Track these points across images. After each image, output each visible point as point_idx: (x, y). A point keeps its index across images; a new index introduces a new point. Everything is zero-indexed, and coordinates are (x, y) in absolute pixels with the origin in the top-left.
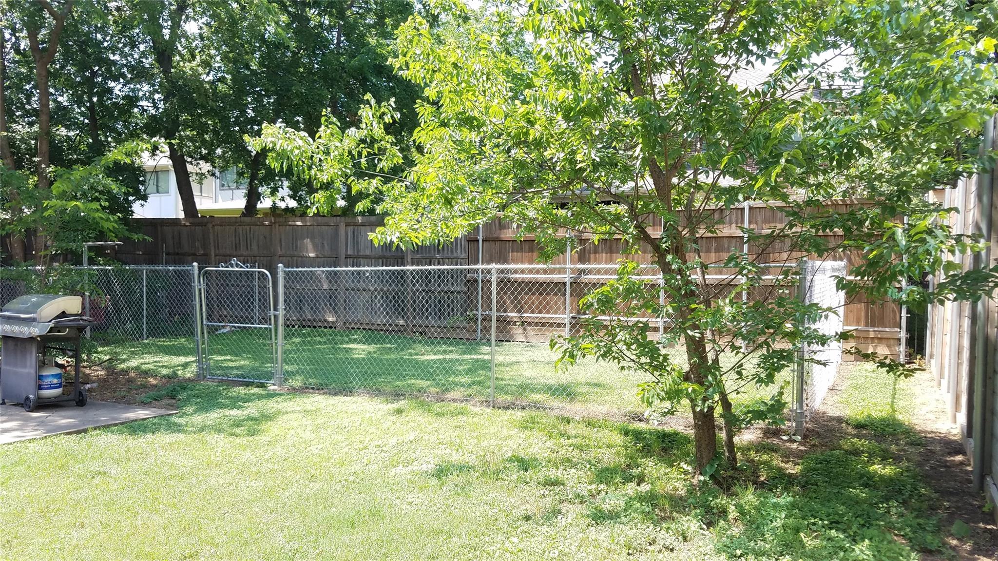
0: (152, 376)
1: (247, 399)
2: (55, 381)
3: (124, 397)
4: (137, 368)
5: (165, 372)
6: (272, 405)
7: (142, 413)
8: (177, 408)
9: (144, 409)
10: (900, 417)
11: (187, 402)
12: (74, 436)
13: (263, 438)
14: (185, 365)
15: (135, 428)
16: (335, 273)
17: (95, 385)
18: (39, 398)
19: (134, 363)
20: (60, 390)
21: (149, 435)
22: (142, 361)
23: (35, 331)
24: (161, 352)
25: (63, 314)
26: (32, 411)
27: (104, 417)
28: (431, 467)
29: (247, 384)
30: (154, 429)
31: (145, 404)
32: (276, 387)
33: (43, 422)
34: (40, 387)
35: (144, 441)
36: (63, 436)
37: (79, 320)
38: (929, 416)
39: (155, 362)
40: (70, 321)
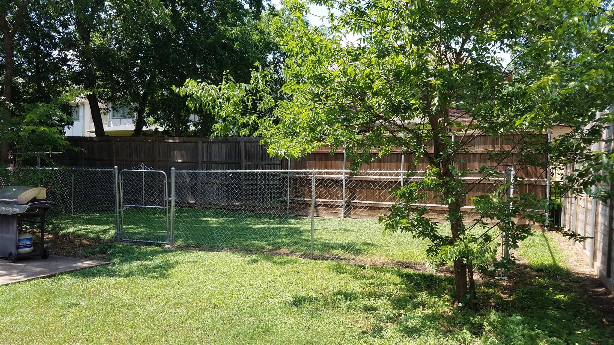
0: (85, 239)
1: (154, 254)
2: (28, 243)
3: (71, 252)
4: (73, 233)
5: (92, 235)
6: (170, 258)
7: (86, 263)
8: (109, 260)
9: (86, 261)
10: (560, 264)
11: (114, 255)
12: (47, 280)
13: (175, 280)
14: (105, 231)
15: (86, 273)
16: (195, 173)
17: (50, 245)
18: (18, 254)
19: (71, 230)
20: (31, 249)
21: (97, 278)
22: (76, 228)
23: (17, 210)
24: (86, 223)
25: (34, 200)
26: (13, 262)
27: (62, 266)
28: (290, 299)
29: (150, 244)
30: (99, 274)
31: (86, 257)
32: (169, 246)
33: (23, 270)
34: (19, 247)
35: (95, 282)
36: (40, 279)
37: (45, 203)
38: (575, 263)
39: (85, 229)
40: (39, 204)
